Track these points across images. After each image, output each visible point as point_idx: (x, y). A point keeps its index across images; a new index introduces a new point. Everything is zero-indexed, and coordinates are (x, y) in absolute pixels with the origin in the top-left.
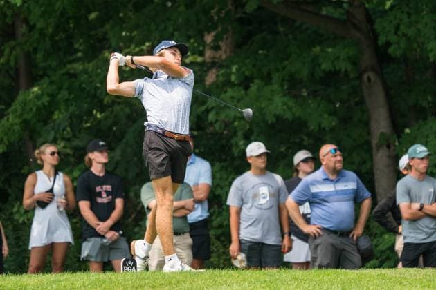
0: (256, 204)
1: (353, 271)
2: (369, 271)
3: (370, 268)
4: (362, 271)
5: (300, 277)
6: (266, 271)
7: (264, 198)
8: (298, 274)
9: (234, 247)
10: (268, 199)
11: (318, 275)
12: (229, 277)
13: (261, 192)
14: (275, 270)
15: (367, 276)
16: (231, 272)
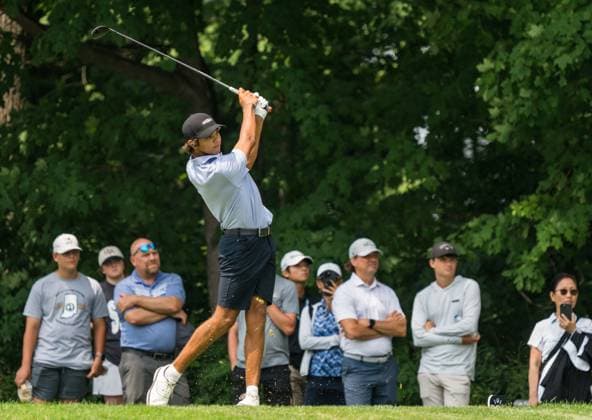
0: (58, 317)
1: (180, 408)
2: (201, 408)
3: (204, 403)
4: (191, 408)
5: (110, 415)
6: (64, 406)
7: (70, 309)
8: (106, 410)
9: (22, 372)
10: (75, 312)
11: (134, 413)
12: (14, 413)
13: (67, 302)
14: (76, 405)
15: (200, 415)
16: (17, 406)
